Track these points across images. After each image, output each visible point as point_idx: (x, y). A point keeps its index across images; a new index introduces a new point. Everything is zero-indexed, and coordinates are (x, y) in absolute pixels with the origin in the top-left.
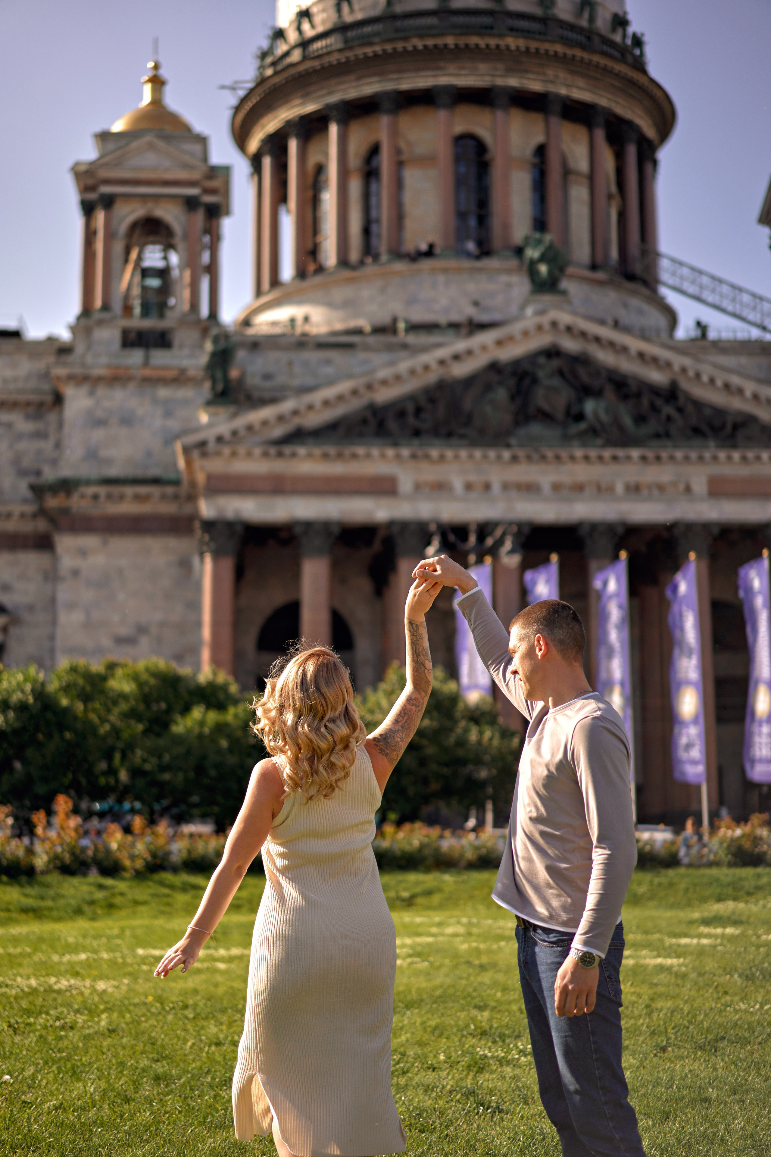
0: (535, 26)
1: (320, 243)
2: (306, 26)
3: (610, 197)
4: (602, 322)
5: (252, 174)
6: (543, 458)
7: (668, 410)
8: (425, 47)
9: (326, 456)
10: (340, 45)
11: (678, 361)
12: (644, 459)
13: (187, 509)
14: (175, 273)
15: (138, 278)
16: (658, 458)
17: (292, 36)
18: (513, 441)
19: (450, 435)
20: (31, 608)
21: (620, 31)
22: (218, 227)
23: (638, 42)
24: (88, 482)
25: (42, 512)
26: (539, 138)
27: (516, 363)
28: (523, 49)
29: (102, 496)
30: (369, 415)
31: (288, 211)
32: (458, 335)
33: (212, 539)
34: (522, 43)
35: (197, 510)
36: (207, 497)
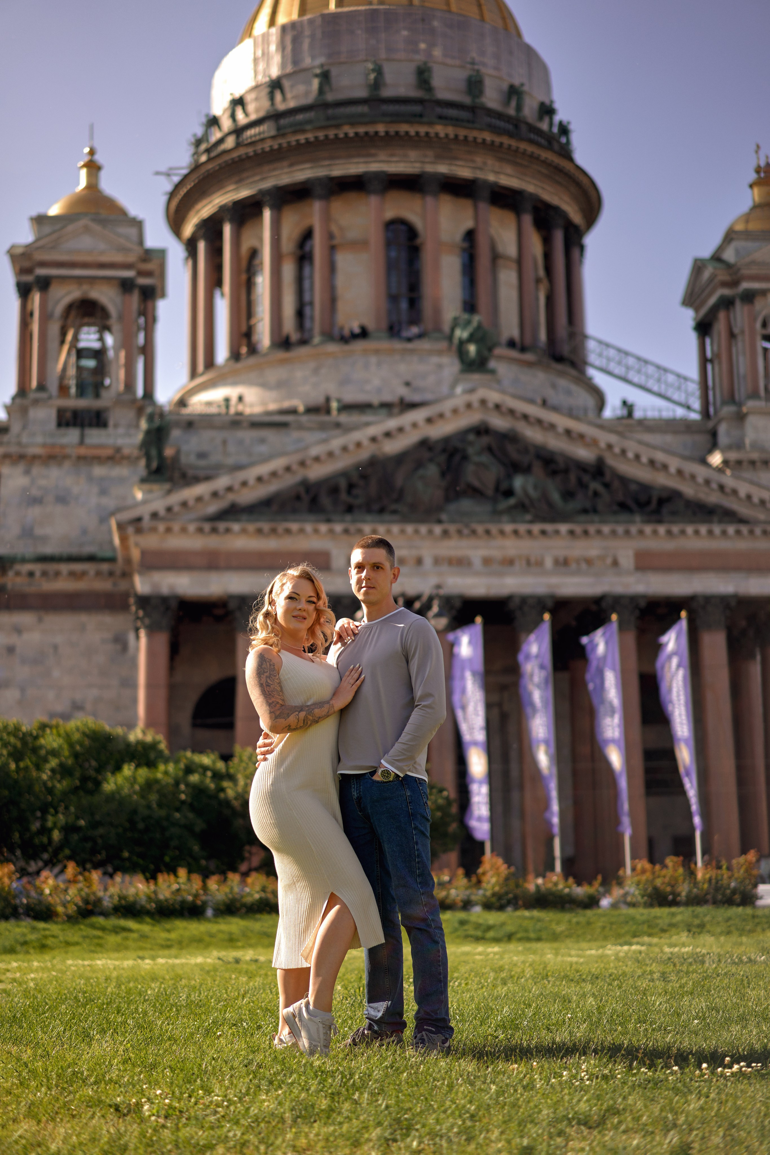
0: (464, 115)
1: (255, 325)
2: (240, 115)
3: (538, 281)
4: (531, 401)
5: (187, 259)
6: (474, 532)
7: (595, 486)
8: (356, 134)
9: (259, 531)
10: (273, 133)
11: (604, 438)
12: (572, 533)
13: (123, 586)
14: (111, 354)
15: (73, 359)
16: (586, 533)
17: (226, 124)
18: (444, 517)
19: (382, 511)
21: (547, 120)
22: (154, 309)
23: (564, 130)
24: (24, 560)
26: (469, 224)
27: (446, 440)
28: (452, 136)
29: (38, 574)
30: (302, 490)
31: (222, 295)
32: (391, 415)
33: (146, 615)
34: (451, 131)
35: (132, 585)
36: (141, 573)
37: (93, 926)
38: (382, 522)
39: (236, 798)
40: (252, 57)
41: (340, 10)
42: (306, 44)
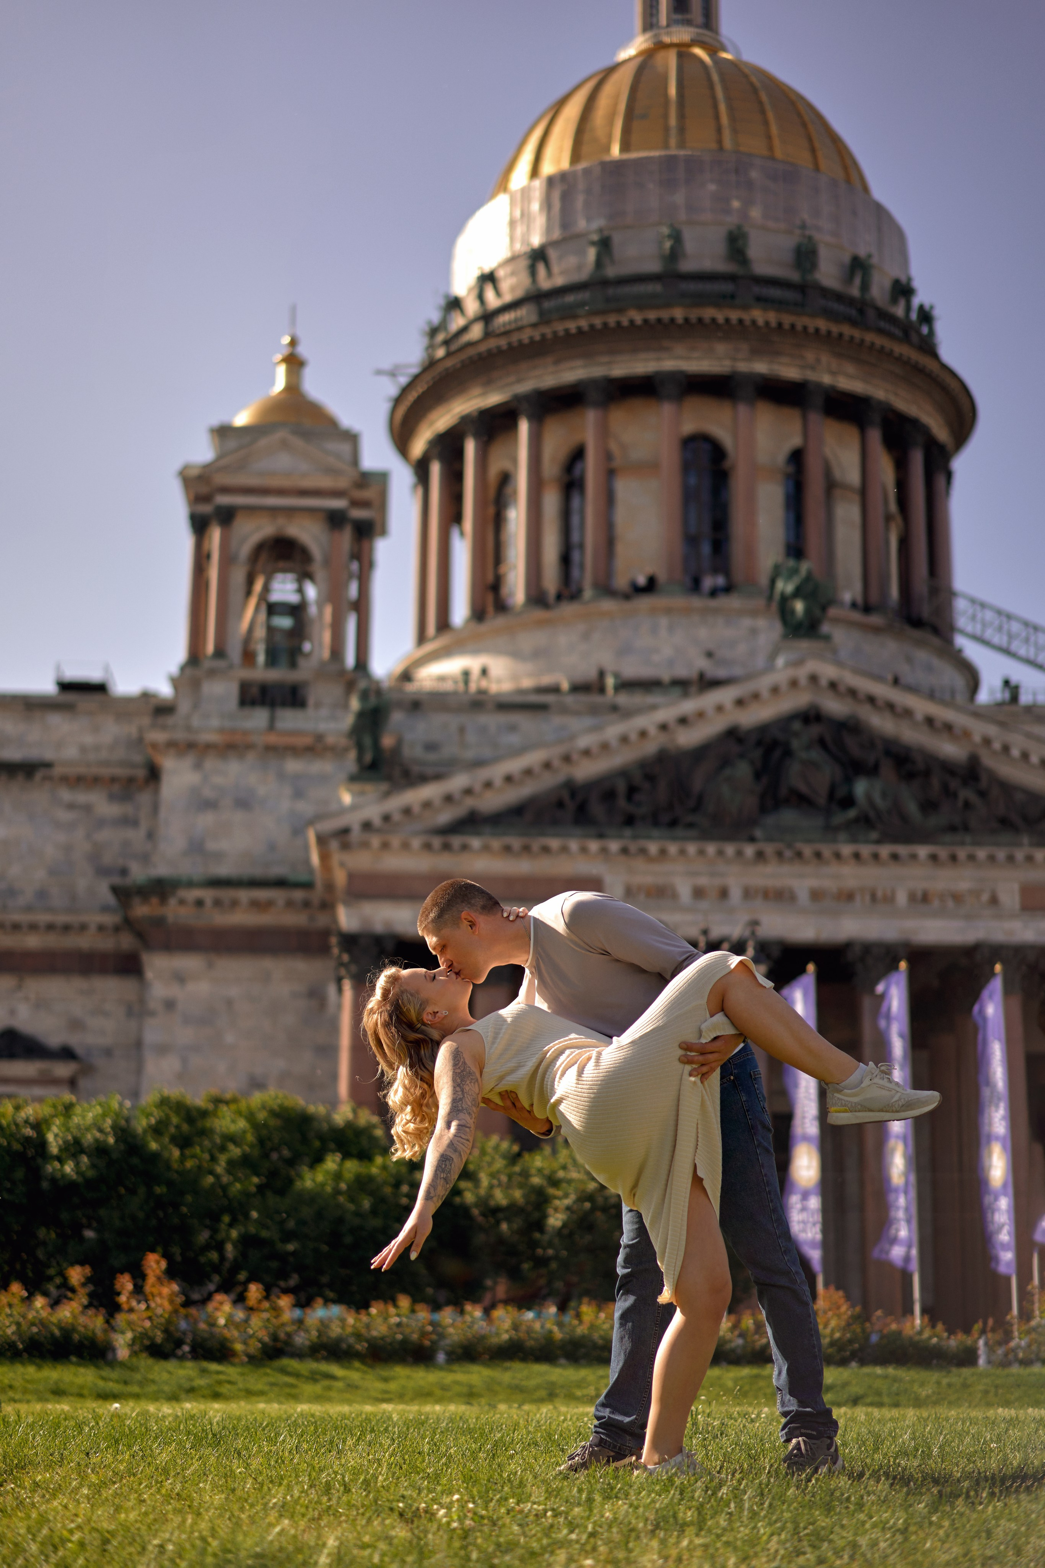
0: (790, 295)
1: (505, 575)
2: (490, 295)
3: (888, 518)
4: (878, 678)
5: (415, 487)
6: (799, 855)
7: (966, 794)
8: (646, 321)
9: (507, 849)
10: (533, 318)
11: (979, 729)
12: (934, 858)
13: (322, 920)
14: (313, 610)
15: (263, 616)
16: (954, 858)
17: (472, 307)
18: (758, 833)
19: (673, 823)
20: (108, 1052)
21: (902, 303)
22: (370, 551)
23: (926, 316)
24: (190, 884)
25: (128, 924)
26: (796, 441)
27: (763, 729)
28: (774, 323)
29: (209, 902)
30: (566, 796)
31: (462, 534)
32: (686, 695)
33: (354, 959)
34: (772, 317)
35: (335, 920)
36: (347, 904)
37: (284, 1371)
38: (674, 839)
39: (476, 1205)
40: (508, 219)
41: (626, 156)
42: (580, 201)
